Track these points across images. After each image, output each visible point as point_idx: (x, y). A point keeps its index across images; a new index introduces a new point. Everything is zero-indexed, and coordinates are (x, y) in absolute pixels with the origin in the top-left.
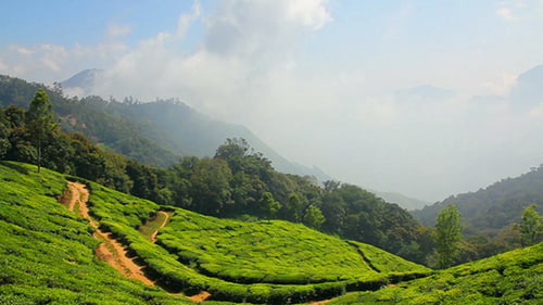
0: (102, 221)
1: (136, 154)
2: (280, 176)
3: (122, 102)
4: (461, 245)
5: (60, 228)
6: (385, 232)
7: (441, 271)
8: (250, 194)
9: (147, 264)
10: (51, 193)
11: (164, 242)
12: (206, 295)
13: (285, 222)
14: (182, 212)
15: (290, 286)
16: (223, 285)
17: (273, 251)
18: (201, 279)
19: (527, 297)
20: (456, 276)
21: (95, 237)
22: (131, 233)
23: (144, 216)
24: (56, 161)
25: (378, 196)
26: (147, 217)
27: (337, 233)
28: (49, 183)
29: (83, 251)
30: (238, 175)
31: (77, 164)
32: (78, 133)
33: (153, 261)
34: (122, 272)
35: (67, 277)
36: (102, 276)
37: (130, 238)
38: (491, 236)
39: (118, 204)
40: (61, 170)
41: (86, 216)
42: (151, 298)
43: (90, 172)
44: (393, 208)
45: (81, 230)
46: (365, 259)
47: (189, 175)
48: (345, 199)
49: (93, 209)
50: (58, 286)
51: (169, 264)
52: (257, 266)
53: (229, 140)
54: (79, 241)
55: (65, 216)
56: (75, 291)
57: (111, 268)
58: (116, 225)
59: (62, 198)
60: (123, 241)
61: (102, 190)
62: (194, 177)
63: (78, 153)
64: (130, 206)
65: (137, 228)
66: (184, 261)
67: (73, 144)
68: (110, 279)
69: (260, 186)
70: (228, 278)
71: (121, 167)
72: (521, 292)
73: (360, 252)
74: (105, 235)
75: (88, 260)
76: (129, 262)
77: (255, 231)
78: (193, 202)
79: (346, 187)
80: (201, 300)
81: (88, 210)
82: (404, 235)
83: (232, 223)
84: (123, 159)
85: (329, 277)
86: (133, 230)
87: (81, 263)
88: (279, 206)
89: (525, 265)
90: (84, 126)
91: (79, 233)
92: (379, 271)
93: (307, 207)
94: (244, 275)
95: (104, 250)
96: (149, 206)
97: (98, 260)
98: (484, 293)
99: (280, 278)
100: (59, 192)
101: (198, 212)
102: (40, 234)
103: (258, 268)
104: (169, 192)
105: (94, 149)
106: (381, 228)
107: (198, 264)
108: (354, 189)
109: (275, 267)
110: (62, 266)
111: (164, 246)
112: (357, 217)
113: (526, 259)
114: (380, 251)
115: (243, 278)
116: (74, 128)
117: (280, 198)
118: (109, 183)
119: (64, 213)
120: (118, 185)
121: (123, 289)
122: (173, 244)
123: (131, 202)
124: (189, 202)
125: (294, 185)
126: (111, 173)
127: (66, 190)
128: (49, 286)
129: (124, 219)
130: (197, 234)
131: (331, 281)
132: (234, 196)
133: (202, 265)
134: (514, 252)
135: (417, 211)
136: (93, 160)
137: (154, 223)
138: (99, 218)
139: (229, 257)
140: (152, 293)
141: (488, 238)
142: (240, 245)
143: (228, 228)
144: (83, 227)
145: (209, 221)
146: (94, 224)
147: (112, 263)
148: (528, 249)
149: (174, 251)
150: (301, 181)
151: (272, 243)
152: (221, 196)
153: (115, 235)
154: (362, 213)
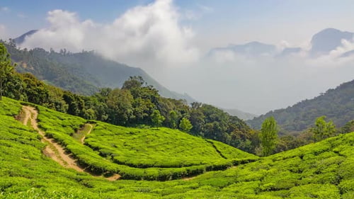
0: (47, 131)
1: (70, 87)
2: (164, 100)
3: (59, 52)
4: (278, 142)
5: (17, 137)
6: (229, 134)
7: (265, 158)
8: (145, 112)
9: (78, 158)
10: (10, 113)
11: (90, 143)
12: (118, 176)
13: (167, 129)
14: (101, 124)
15: (171, 169)
16: (128, 170)
17: (160, 147)
18: (114, 166)
19: (317, 173)
20: (274, 161)
21: (43, 142)
22: (67, 139)
23: (76, 127)
24: (14, 92)
25: (225, 112)
26: (78, 128)
27: (200, 135)
28: (8, 107)
29: (34, 151)
30: (137, 100)
31: (28, 94)
32: (28, 73)
33: (82, 156)
34: (61, 163)
35: (24, 169)
36: (47, 167)
37: (66, 141)
38: (296, 135)
39: (58, 120)
40: (17, 98)
41: (36, 128)
42: (81, 180)
43: (38, 99)
44: (235, 119)
45: (33, 138)
46: (218, 151)
47: (106, 100)
48: (204, 114)
49: (41, 123)
50: (17, 175)
51: (93, 158)
52: (150, 156)
53: (131, 77)
54: (31, 145)
55: (21, 129)
56: (29, 178)
57: (54, 161)
58: (57, 133)
59: (18, 117)
60: (62, 143)
61: (47, 111)
62: (109, 101)
63: (29, 87)
64: (66, 121)
65: (71, 135)
66: (103, 155)
67: (25, 81)
68: (53, 169)
69: (151, 106)
70: (131, 165)
71: (60, 96)
72: (314, 170)
73: (214, 147)
74: (50, 140)
75: (38, 157)
76: (66, 158)
77: (148, 135)
78: (109, 117)
79: (205, 106)
80: (114, 180)
81: (37, 124)
82: (242, 136)
83: (134, 130)
84: (61, 90)
85: (195, 162)
86: (68, 137)
87: (33, 159)
88: (164, 119)
89: (316, 154)
90: (32, 68)
91: (31, 140)
92: (226, 158)
93: (181, 119)
94: (142, 163)
95: (49, 150)
96: (79, 121)
97: (45, 157)
98: (291, 171)
99: (165, 164)
100: (16, 113)
101: (112, 124)
102: (3, 141)
103: (151, 158)
104: (93, 111)
105: (40, 84)
106: (226, 131)
107: (112, 157)
108: (210, 107)
109: (161, 157)
110: (20, 162)
111: (90, 146)
112: (212, 124)
113: (317, 149)
114: (226, 145)
115: (141, 164)
116: (26, 70)
117: (164, 114)
118: (52, 106)
119: (20, 127)
120: (57, 107)
121: (62, 175)
122: (95, 144)
123: (67, 118)
124: (106, 117)
125: (173, 105)
126: (52, 100)
127: (21, 111)
128: (11, 176)
129: (62, 129)
130: (111, 138)
131: (196, 165)
132: (135, 113)
133: (115, 158)
134: (310, 146)
135: (249, 121)
136: (39, 91)
137: (83, 131)
138: (45, 129)
139: (132, 152)
140: (82, 177)
141: (294, 137)
142: (139, 143)
143: (131, 133)
144: (34, 136)
145: (119, 129)
146: (41, 133)
147: (55, 158)
148: (318, 143)
149: (96, 149)
150: (177, 103)
151: (159, 142)
152: (127, 113)
153: (56, 140)
154: (215, 122)
